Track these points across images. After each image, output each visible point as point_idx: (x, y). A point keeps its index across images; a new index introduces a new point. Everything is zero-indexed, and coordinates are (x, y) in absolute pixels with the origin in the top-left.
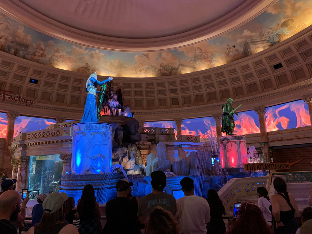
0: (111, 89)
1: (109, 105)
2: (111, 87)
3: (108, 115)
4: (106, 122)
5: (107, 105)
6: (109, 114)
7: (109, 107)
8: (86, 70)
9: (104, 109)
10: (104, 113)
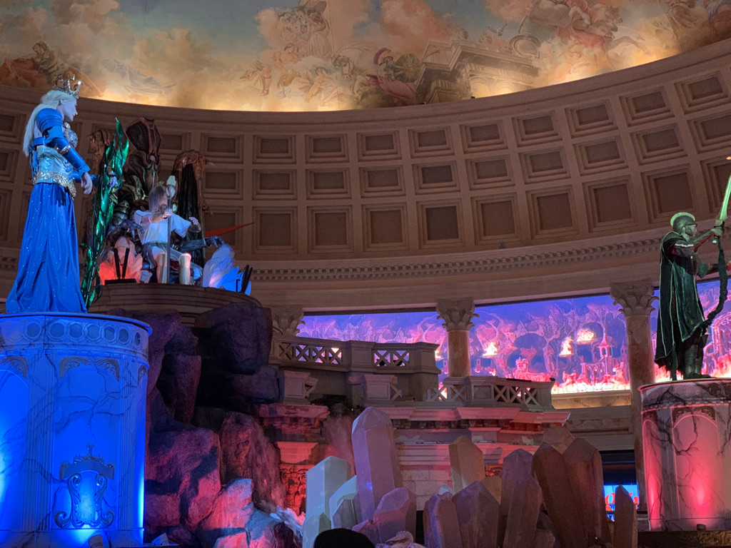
0: (150, 162)
1: (137, 236)
2: (147, 152)
3: (133, 281)
4: (124, 313)
5: (129, 235)
6: (138, 277)
7: (138, 244)
8: (36, 72)
9: (116, 251)
10: (113, 269)
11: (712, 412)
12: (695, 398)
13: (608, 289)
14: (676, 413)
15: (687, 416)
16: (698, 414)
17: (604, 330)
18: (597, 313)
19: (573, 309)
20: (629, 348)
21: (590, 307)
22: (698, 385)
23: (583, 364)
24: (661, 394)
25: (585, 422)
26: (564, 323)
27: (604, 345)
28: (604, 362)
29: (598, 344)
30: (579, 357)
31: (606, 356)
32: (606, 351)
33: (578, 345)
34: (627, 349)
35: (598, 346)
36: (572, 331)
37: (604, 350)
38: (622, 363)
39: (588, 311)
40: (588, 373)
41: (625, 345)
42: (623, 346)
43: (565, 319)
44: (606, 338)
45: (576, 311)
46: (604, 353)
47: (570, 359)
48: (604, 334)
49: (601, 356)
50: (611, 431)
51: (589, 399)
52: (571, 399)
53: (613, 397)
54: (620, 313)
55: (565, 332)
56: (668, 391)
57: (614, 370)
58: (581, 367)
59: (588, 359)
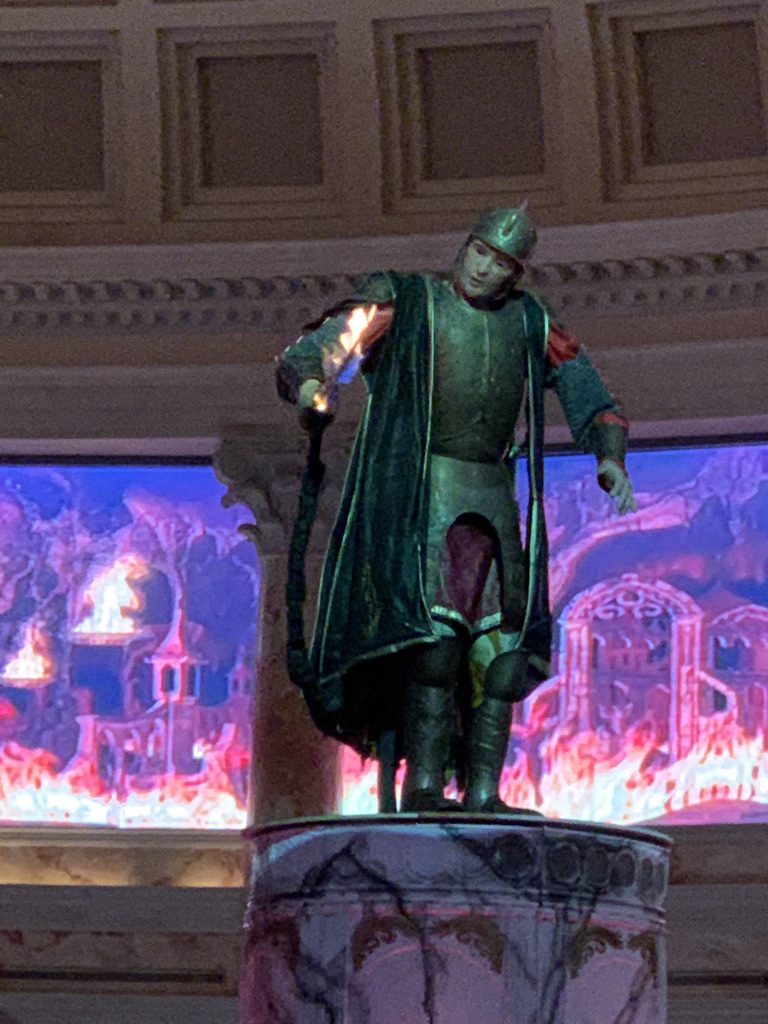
12: (444, 884)
13: (208, 445)
15: (404, 948)
16: (448, 944)
17: (179, 596)
18: (160, 530)
19: (70, 507)
20: (262, 672)
21: (136, 506)
22: (457, 838)
23: (87, 722)
24: (318, 859)
25: (65, 942)
26: (34, 557)
27: (170, 654)
28: (166, 718)
29: (150, 647)
30: (75, 694)
31: (175, 697)
32: (178, 679)
33: (74, 646)
34: (252, 675)
35: (149, 655)
36: (57, 590)
37: (169, 673)
38: (229, 730)
39: (126, 518)
40: (104, 753)
41: (247, 661)
42: (239, 666)
43: (38, 543)
44: (182, 628)
45: (84, 514)
46: (169, 686)
47: (39, 695)
48: (178, 613)
49: (158, 693)
50: (161, 978)
51: (90, 853)
52: (24, 850)
53: (178, 853)
54: (241, 537)
55: (34, 592)
56: (346, 852)
57: (198, 751)
58: (76, 730)
59: (108, 704)
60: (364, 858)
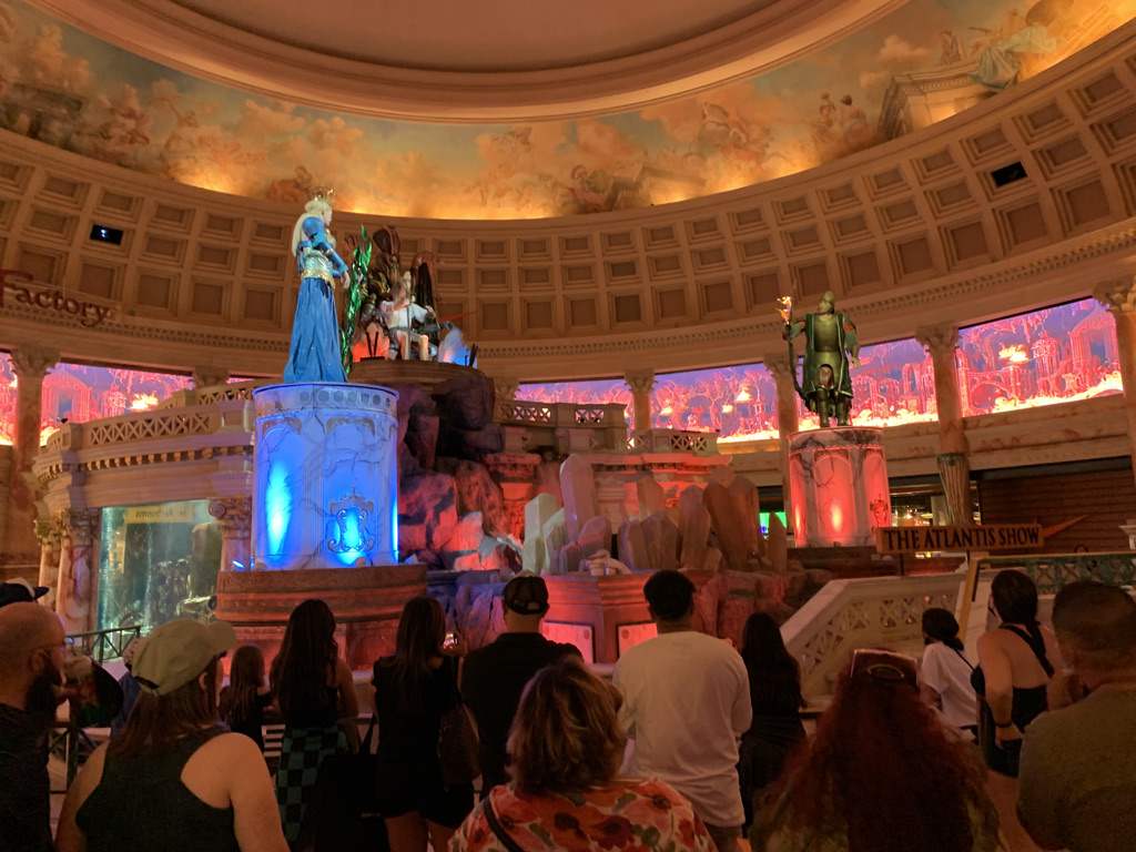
0: (392, 261)
1: (384, 322)
2: (390, 254)
3: (382, 358)
4: (376, 383)
6: (386, 355)
7: (385, 328)
8: (296, 189)
9: (368, 334)
10: (367, 349)
11: (846, 454)
12: (833, 443)
14: (816, 456)
15: (826, 457)
16: (835, 455)
17: (758, 391)
18: (752, 378)
19: (733, 375)
21: (748, 373)
23: (741, 419)
24: (804, 440)
26: (726, 386)
27: (758, 403)
28: (759, 417)
29: (753, 402)
30: (738, 414)
31: (760, 412)
32: (760, 408)
33: (737, 404)
35: (753, 404)
36: (732, 393)
37: (758, 407)
38: (773, 418)
39: (745, 376)
40: (746, 425)
42: (773, 404)
43: (727, 384)
44: (760, 397)
45: (736, 377)
46: (758, 410)
47: (731, 415)
48: (758, 394)
49: (756, 412)
50: (765, 470)
54: (771, 377)
55: (727, 393)
56: (808, 438)
57: (767, 423)
58: (740, 421)
59: (745, 415)
60: (815, 439)
